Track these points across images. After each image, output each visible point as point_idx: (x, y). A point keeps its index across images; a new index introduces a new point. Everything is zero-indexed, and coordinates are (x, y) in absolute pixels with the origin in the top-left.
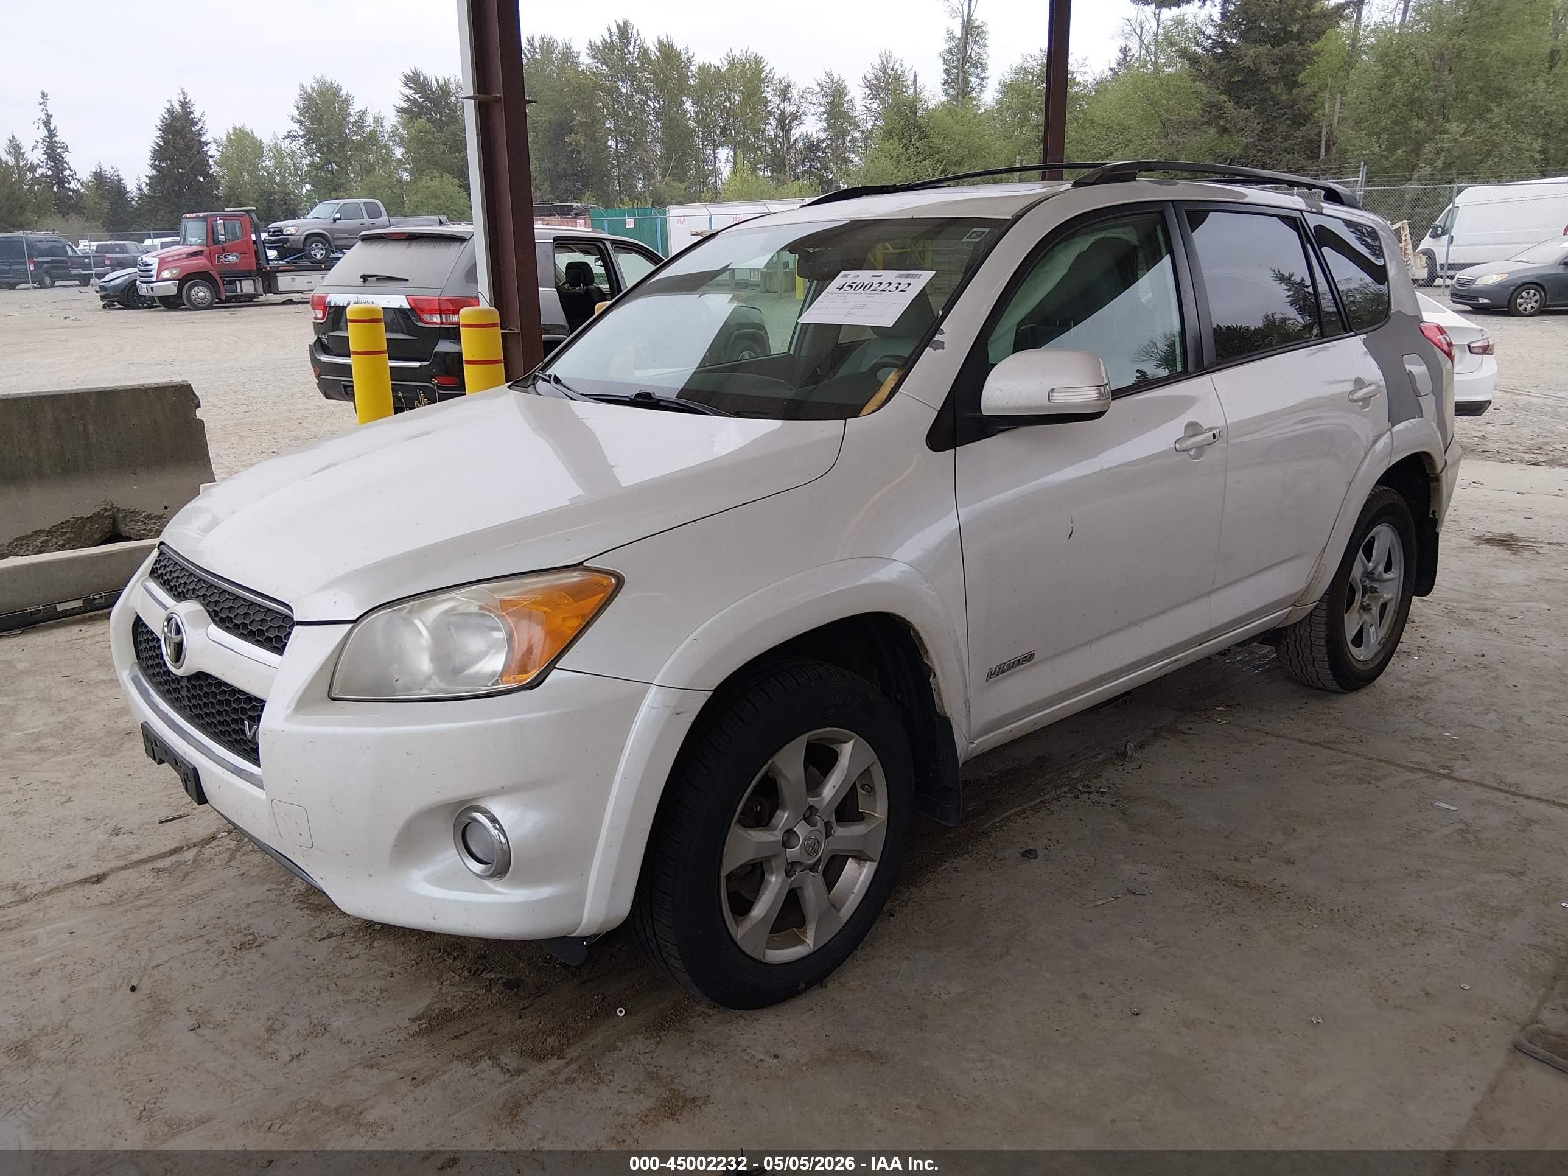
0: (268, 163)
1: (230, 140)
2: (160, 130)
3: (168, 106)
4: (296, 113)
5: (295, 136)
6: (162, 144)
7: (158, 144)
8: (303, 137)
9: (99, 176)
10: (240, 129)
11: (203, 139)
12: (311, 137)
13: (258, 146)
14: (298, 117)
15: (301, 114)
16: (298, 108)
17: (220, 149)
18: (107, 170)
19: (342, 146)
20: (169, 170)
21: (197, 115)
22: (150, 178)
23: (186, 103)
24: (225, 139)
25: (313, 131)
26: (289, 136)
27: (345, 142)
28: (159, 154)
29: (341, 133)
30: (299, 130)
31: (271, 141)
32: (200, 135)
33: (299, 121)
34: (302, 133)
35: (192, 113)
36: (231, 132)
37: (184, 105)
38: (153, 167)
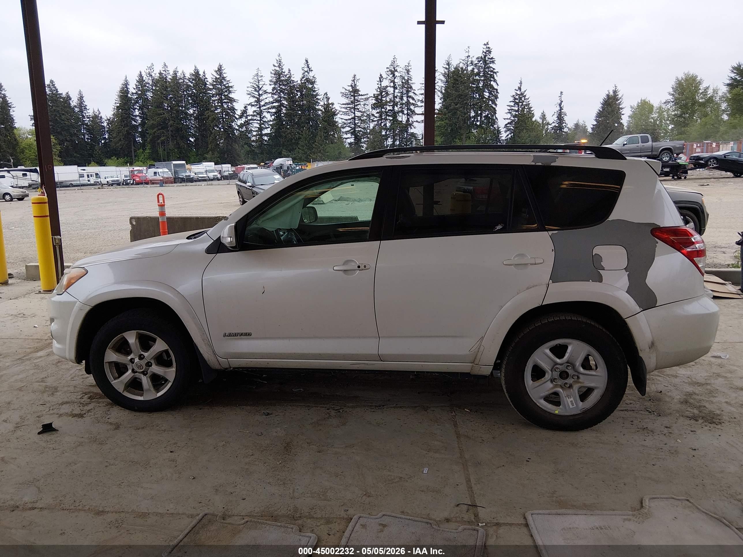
0: (654, 115)
1: (638, 106)
2: (602, 104)
3: (607, 93)
4: (671, 91)
5: (669, 102)
6: (601, 110)
7: (599, 110)
8: (673, 102)
9: (577, 125)
10: (644, 101)
11: (621, 107)
12: (677, 102)
13: (651, 107)
14: (672, 93)
15: (674, 91)
16: (673, 88)
17: (633, 110)
18: (581, 123)
19: (693, 104)
20: (602, 122)
21: (620, 96)
22: (594, 125)
23: (616, 91)
24: (636, 105)
25: (678, 99)
26: (667, 102)
27: (695, 102)
28: (600, 115)
29: (693, 99)
30: (671, 99)
31: (659, 105)
32: (619, 105)
33: (673, 95)
34: (672, 100)
35: (618, 95)
36: (640, 102)
37: (615, 92)
38: (596, 120)
